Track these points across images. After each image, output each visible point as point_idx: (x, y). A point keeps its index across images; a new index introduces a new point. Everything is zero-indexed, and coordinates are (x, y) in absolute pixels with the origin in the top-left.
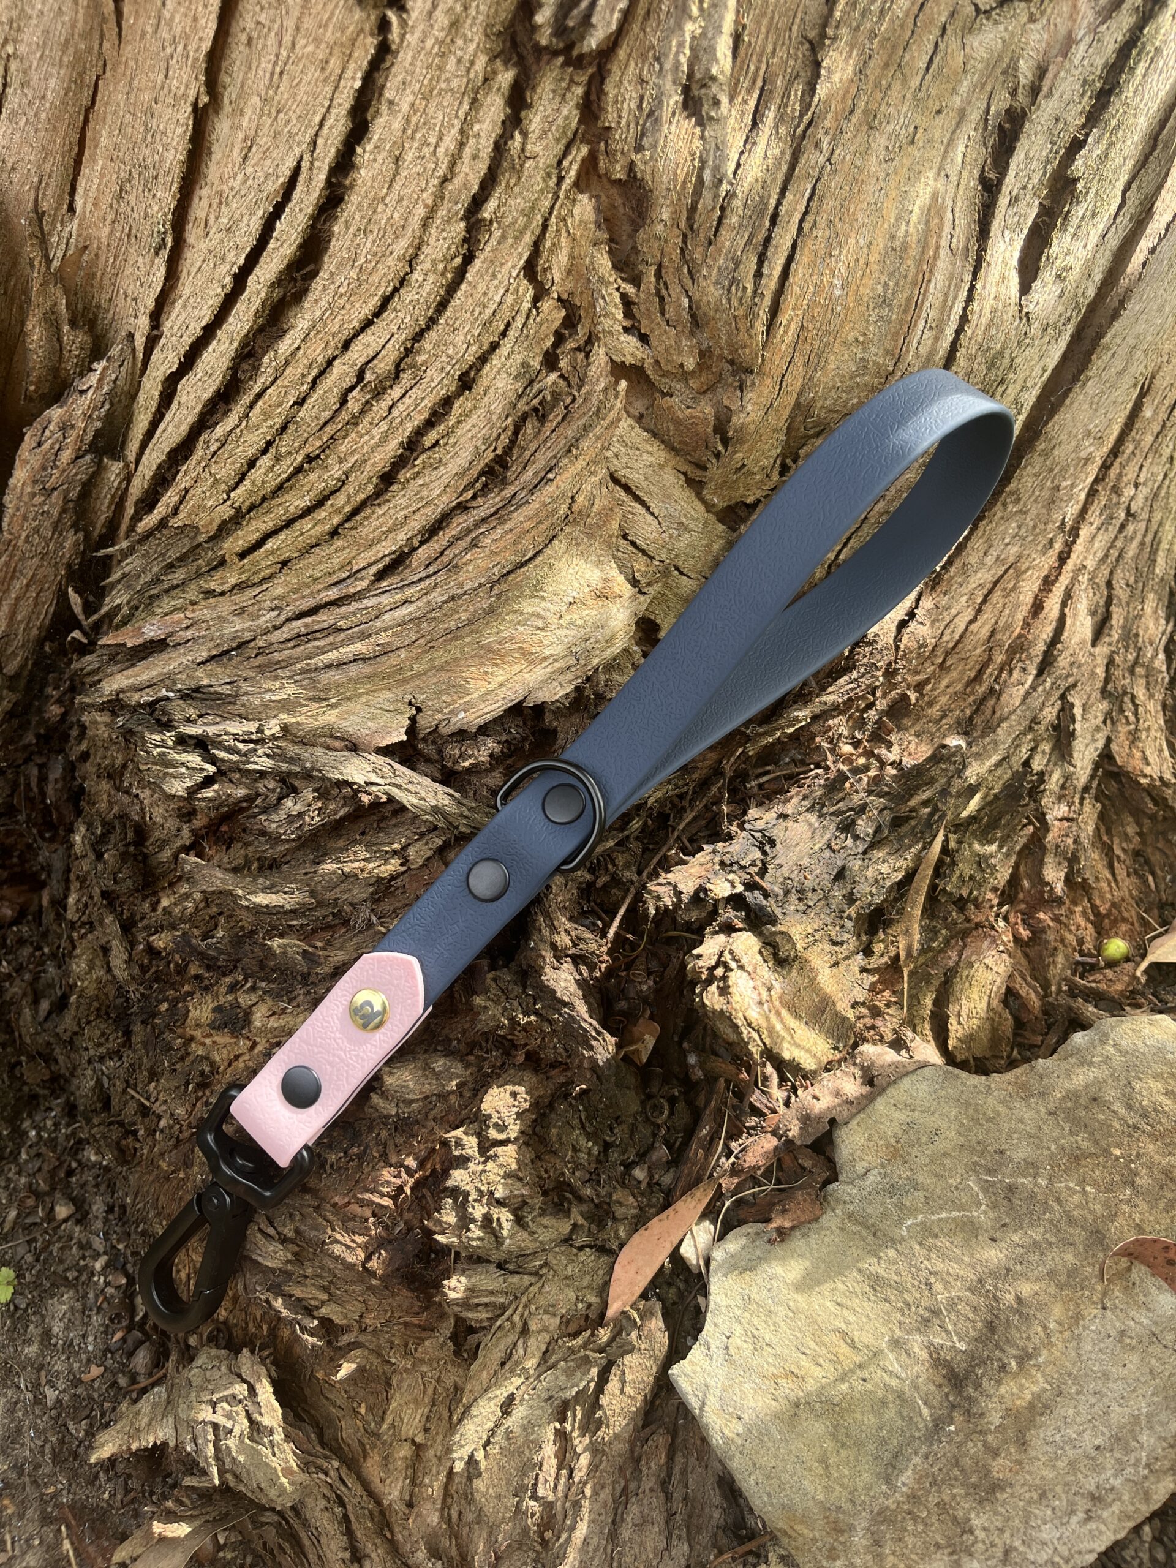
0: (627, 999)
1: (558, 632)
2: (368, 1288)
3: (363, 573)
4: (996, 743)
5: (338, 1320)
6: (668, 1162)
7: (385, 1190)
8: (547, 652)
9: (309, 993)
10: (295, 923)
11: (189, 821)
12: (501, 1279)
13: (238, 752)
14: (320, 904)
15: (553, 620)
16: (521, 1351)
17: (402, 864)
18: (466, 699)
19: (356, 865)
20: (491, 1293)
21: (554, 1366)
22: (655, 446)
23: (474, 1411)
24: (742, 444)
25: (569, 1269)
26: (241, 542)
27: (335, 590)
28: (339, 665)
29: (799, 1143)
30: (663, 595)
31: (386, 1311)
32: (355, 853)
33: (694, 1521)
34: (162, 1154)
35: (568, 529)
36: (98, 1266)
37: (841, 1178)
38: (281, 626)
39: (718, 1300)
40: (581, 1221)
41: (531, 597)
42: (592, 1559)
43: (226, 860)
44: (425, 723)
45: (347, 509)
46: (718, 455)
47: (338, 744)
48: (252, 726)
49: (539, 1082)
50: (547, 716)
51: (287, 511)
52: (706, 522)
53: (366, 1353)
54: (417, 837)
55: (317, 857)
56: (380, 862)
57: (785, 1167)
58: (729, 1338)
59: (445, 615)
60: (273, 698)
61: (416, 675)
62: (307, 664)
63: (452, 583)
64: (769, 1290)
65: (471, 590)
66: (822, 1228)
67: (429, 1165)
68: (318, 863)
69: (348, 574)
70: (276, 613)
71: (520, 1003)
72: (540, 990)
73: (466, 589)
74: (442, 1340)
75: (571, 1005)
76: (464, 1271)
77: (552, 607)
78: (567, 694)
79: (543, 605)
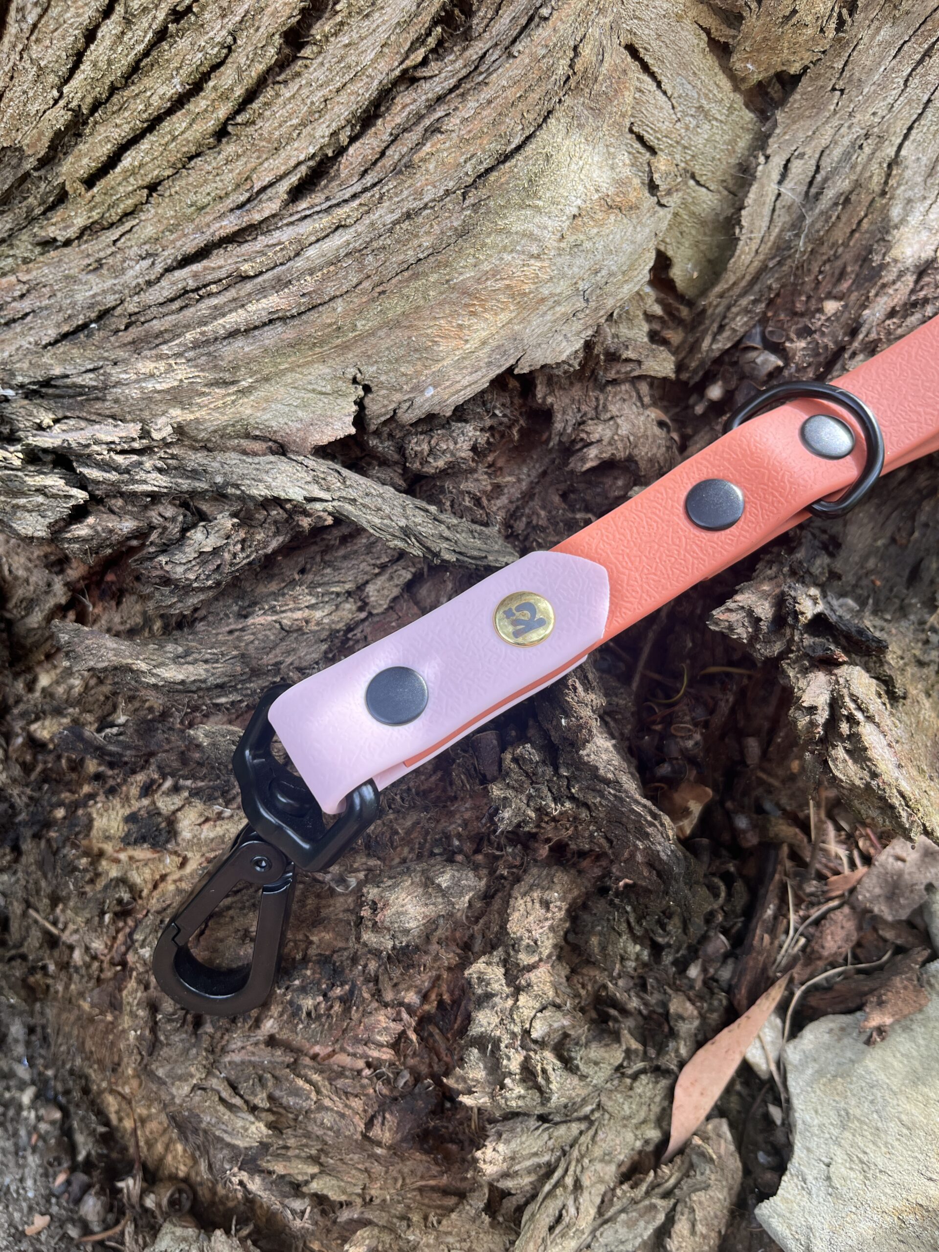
0: (668, 760)
1: (559, 261)
2: (369, 1156)
3: (270, 192)
5: (334, 1196)
6: (726, 953)
7: (383, 1039)
8: (545, 292)
10: (223, 700)
11: (61, 571)
12: (546, 1136)
13: (117, 469)
14: (256, 673)
15: (551, 242)
16: (572, 1211)
17: (361, 609)
18: (436, 368)
19: (298, 615)
21: (612, 1220)
25: (626, 1107)
26: (85, 161)
27: (232, 217)
30: (676, 215)
31: (395, 1180)
32: (295, 599)
34: (81, 994)
36: (26, 1098)
38: (158, 280)
39: (807, 1118)
40: (635, 1045)
41: (522, 206)
43: (117, 619)
44: (378, 408)
47: (257, 446)
48: (133, 429)
49: (573, 882)
50: (539, 387)
51: (148, 105)
52: (731, 107)
53: (376, 1231)
54: (377, 571)
55: (242, 608)
56: (328, 609)
57: (864, 942)
58: (828, 1165)
59: (398, 241)
60: (159, 387)
61: (361, 338)
62: (203, 333)
63: (406, 193)
64: (872, 1102)
65: (434, 200)
66: (928, 1019)
67: (433, 996)
68: (246, 617)
69: (247, 195)
70: (148, 262)
71: (550, 790)
72: (578, 769)
73: (426, 200)
74: (473, 1212)
75: (617, 783)
76: (499, 1135)
77: (550, 223)
78: (576, 352)
79: (537, 219)
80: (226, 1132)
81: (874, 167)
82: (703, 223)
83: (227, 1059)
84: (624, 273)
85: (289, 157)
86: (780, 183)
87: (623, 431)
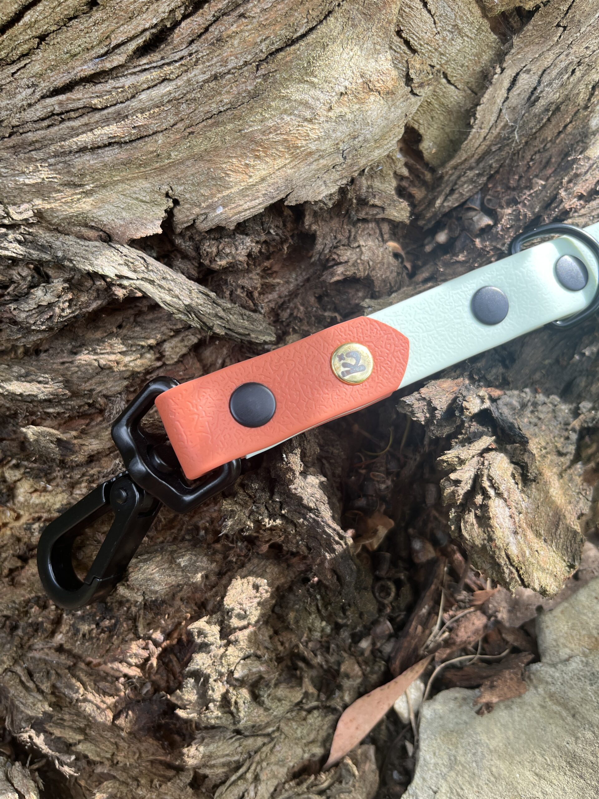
0: (365, 496)
1: (326, 126)
2: (117, 735)
3: (123, 49)
5: (92, 756)
6: (390, 635)
7: (133, 661)
8: (313, 147)
9: (64, 477)
10: (51, 410)
12: (237, 744)
14: (75, 394)
15: (322, 111)
16: (252, 794)
17: (158, 359)
18: (225, 193)
19: (112, 357)
25: (299, 732)
27: (90, 64)
28: (94, 148)
29: (507, 625)
30: (429, 103)
31: (135, 753)
32: (111, 346)
35: (345, 5)
37: (544, 660)
38: (36, 104)
39: (428, 757)
40: (311, 690)
41: (302, 81)
44: (182, 217)
47: (92, 234)
48: (1, 210)
49: (280, 573)
50: (307, 217)
52: (480, 28)
53: (117, 784)
54: (172, 334)
55: (74, 347)
56: (135, 356)
57: (490, 640)
58: (435, 793)
59: (206, 96)
60: (27, 181)
61: (174, 164)
62: (61, 147)
63: (215, 60)
64: (474, 754)
65: (235, 68)
66: (524, 703)
67: (176, 635)
68: (76, 354)
69: (106, 49)
70: (30, 91)
71: (267, 508)
72: (288, 497)
73: (230, 67)
74: (182, 785)
75: (316, 511)
76: (203, 739)
77: (322, 96)
78: (331, 195)
79: (312, 92)
80: (22, 703)
81: (582, 87)
82: (450, 112)
83: (31, 655)
84: (375, 141)
85: (139, 25)
86: (509, 90)
87: (365, 257)
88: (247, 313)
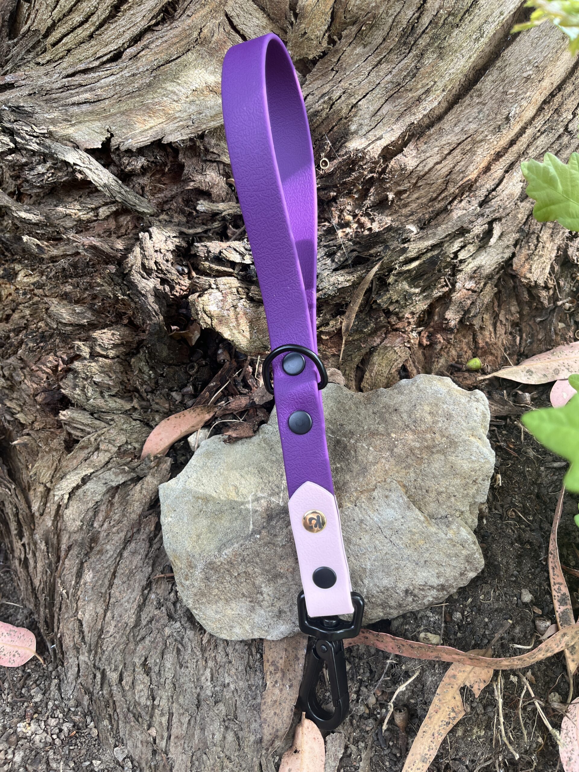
1: (185, 105)
3: (100, 59)
4: (435, 234)
5: (22, 421)
6: (191, 395)
7: (49, 365)
8: (177, 115)
13: (26, 140)
14: (51, 225)
15: (183, 97)
17: (95, 216)
18: (133, 132)
20: (83, 424)
21: (110, 469)
22: (260, 14)
23: (68, 477)
24: (305, 18)
26: (53, 38)
28: (79, 104)
31: (43, 423)
32: (74, 205)
33: (159, 560)
35: (198, 47)
37: (268, 423)
38: (59, 81)
39: (192, 461)
40: (137, 406)
41: (172, 81)
42: (108, 560)
45: (97, 23)
46: (292, 24)
47: (71, 144)
49: (130, 334)
51: (73, 23)
54: (104, 204)
55: (57, 203)
56: (85, 212)
58: (189, 478)
59: (128, 83)
60: (48, 117)
61: (111, 115)
62: (66, 102)
64: (216, 463)
65: (142, 72)
66: (251, 442)
68: (57, 206)
69: (94, 58)
70: (58, 75)
72: (130, 284)
74: (60, 440)
75: (144, 295)
76: (72, 410)
77: (183, 90)
78: (183, 140)
79: (178, 87)
81: (344, 106)
84: (212, 117)
85: (109, 49)
87: (207, 180)
88: (138, 196)
